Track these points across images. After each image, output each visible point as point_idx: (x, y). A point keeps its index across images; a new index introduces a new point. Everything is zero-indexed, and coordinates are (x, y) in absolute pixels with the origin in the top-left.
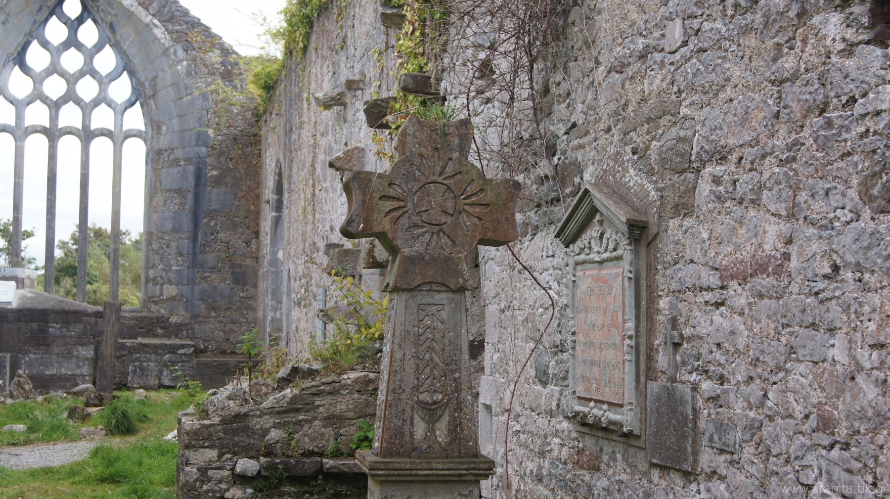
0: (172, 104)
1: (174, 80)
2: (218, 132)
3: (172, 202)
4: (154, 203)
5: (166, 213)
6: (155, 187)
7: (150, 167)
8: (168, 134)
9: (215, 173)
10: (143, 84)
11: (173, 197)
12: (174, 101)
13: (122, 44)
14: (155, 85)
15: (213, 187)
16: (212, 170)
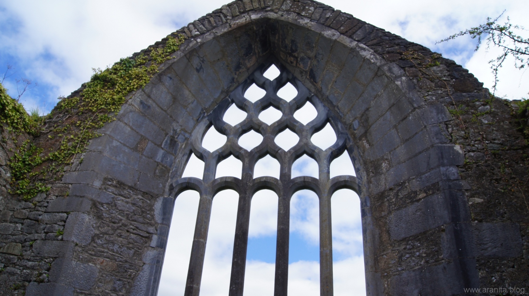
0: (394, 131)
1: (392, 101)
2: (468, 148)
3: (412, 255)
4: (382, 264)
5: (405, 274)
6: (381, 242)
7: (369, 219)
8: (392, 169)
9: (478, 200)
10: (350, 127)
11: (413, 247)
12: (395, 127)
13: (324, 90)
14: (367, 120)
15: (480, 221)
16: (472, 196)
